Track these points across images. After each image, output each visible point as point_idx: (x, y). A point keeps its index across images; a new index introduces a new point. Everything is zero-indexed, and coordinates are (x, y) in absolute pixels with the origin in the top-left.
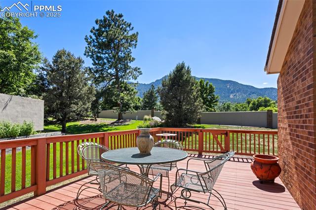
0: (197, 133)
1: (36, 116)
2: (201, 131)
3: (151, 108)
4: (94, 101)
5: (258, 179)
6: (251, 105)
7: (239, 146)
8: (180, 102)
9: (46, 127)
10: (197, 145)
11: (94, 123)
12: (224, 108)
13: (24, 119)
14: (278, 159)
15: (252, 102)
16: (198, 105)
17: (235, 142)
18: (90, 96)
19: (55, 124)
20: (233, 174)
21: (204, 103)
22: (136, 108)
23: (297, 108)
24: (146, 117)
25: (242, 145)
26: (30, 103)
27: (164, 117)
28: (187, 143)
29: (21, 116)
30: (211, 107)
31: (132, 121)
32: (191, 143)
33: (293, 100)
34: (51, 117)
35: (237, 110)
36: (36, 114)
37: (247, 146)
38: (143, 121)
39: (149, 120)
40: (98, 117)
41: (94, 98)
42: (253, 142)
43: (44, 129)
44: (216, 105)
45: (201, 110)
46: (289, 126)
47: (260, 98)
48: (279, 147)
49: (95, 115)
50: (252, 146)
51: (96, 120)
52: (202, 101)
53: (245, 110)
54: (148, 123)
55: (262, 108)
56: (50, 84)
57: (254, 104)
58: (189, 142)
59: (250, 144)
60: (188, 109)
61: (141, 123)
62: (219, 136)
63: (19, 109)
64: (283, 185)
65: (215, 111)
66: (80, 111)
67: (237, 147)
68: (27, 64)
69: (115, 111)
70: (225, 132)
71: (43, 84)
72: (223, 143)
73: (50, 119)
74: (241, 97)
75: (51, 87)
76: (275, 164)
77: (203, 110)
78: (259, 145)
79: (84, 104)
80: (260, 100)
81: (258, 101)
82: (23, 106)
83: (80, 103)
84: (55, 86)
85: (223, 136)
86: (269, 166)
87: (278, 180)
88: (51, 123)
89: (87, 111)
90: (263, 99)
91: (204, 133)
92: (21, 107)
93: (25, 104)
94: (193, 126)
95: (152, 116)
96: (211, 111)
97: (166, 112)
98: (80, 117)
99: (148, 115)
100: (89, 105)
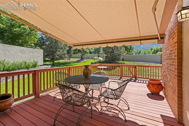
0: (119, 66)
1: (39, 58)
2: (122, 66)
3: (98, 53)
4: (68, 50)
5: (150, 92)
6: (153, 51)
7: (145, 73)
8: (113, 50)
9: (45, 63)
10: (120, 73)
11: (69, 61)
12: (138, 52)
13: (34, 59)
14: (162, 81)
15: (153, 49)
16: (122, 51)
17: (142, 71)
18: (66, 47)
19: (49, 61)
20: (137, 89)
21: (126, 50)
22: (91, 53)
23: (170, 54)
24: (95, 58)
25: (146, 73)
26: (36, 52)
27: (104, 58)
28: (116, 71)
29: (32, 58)
30: (130, 52)
31: (88, 59)
32: (118, 72)
33: (169, 49)
34: (47, 58)
35: (145, 54)
36: (39, 57)
37: (149, 73)
38: (93, 60)
39: (97, 59)
40: (71, 58)
41: (68, 48)
42: (152, 71)
43: (43, 64)
44: (133, 51)
45: (124, 54)
46: (167, 64)
47: (158, 47)
48: (163, 75)
49: (69, 57)
50: (152, 73)
51: (70, 59)
52: (125, 49)
53: (150, 54)
54: (96, 61)
55: (159, 52)
56: (46, 41)
57: (154, 50)
58: (117, 71)
59: (151, 72)
60: (117, 53)
61: (92, 61)
62: (131, 68)
63: (31, 54)
64: (164, 96)
65: (133, 54)
66: (61, 55)
67: (144, 74)
68: (35, 32)
69: (80, 55)
70: (135, 66)
71: (43, 42)
72: (133, 72)
73: (47, 59)
74: (147, 46)
75: (47, 43)
76: (160, 84)
77: (125, 54)
78: (156, 73)
79: (63, 51)
80: (158, 48)
81: (157, 48)
82: (33, 53)
83: (61, 51)
84: (49, 42)
85: (133, 68)
86: (157, 86)
87: (161, 93)
88: (47, 61)
89: (65, 55)
90: (160, 47)
91: (123, 67)
92: (32, 54)
93: (34, 52)
94: (120, 62)
95: (99, 57)
96: (130, 54)
97: (105, 55)
98: (61, 58)
99: (96, 57)
100: (65, 52)
